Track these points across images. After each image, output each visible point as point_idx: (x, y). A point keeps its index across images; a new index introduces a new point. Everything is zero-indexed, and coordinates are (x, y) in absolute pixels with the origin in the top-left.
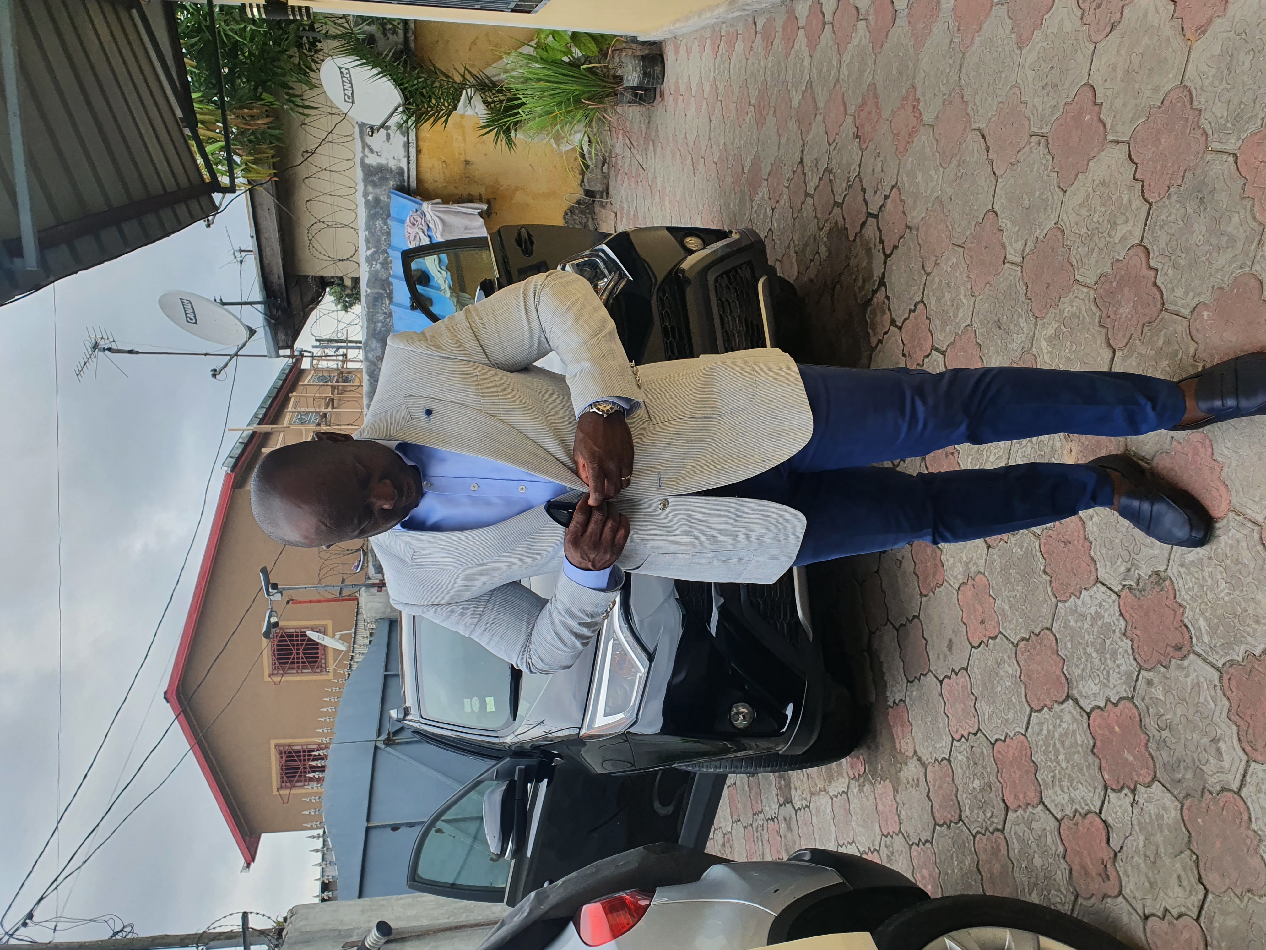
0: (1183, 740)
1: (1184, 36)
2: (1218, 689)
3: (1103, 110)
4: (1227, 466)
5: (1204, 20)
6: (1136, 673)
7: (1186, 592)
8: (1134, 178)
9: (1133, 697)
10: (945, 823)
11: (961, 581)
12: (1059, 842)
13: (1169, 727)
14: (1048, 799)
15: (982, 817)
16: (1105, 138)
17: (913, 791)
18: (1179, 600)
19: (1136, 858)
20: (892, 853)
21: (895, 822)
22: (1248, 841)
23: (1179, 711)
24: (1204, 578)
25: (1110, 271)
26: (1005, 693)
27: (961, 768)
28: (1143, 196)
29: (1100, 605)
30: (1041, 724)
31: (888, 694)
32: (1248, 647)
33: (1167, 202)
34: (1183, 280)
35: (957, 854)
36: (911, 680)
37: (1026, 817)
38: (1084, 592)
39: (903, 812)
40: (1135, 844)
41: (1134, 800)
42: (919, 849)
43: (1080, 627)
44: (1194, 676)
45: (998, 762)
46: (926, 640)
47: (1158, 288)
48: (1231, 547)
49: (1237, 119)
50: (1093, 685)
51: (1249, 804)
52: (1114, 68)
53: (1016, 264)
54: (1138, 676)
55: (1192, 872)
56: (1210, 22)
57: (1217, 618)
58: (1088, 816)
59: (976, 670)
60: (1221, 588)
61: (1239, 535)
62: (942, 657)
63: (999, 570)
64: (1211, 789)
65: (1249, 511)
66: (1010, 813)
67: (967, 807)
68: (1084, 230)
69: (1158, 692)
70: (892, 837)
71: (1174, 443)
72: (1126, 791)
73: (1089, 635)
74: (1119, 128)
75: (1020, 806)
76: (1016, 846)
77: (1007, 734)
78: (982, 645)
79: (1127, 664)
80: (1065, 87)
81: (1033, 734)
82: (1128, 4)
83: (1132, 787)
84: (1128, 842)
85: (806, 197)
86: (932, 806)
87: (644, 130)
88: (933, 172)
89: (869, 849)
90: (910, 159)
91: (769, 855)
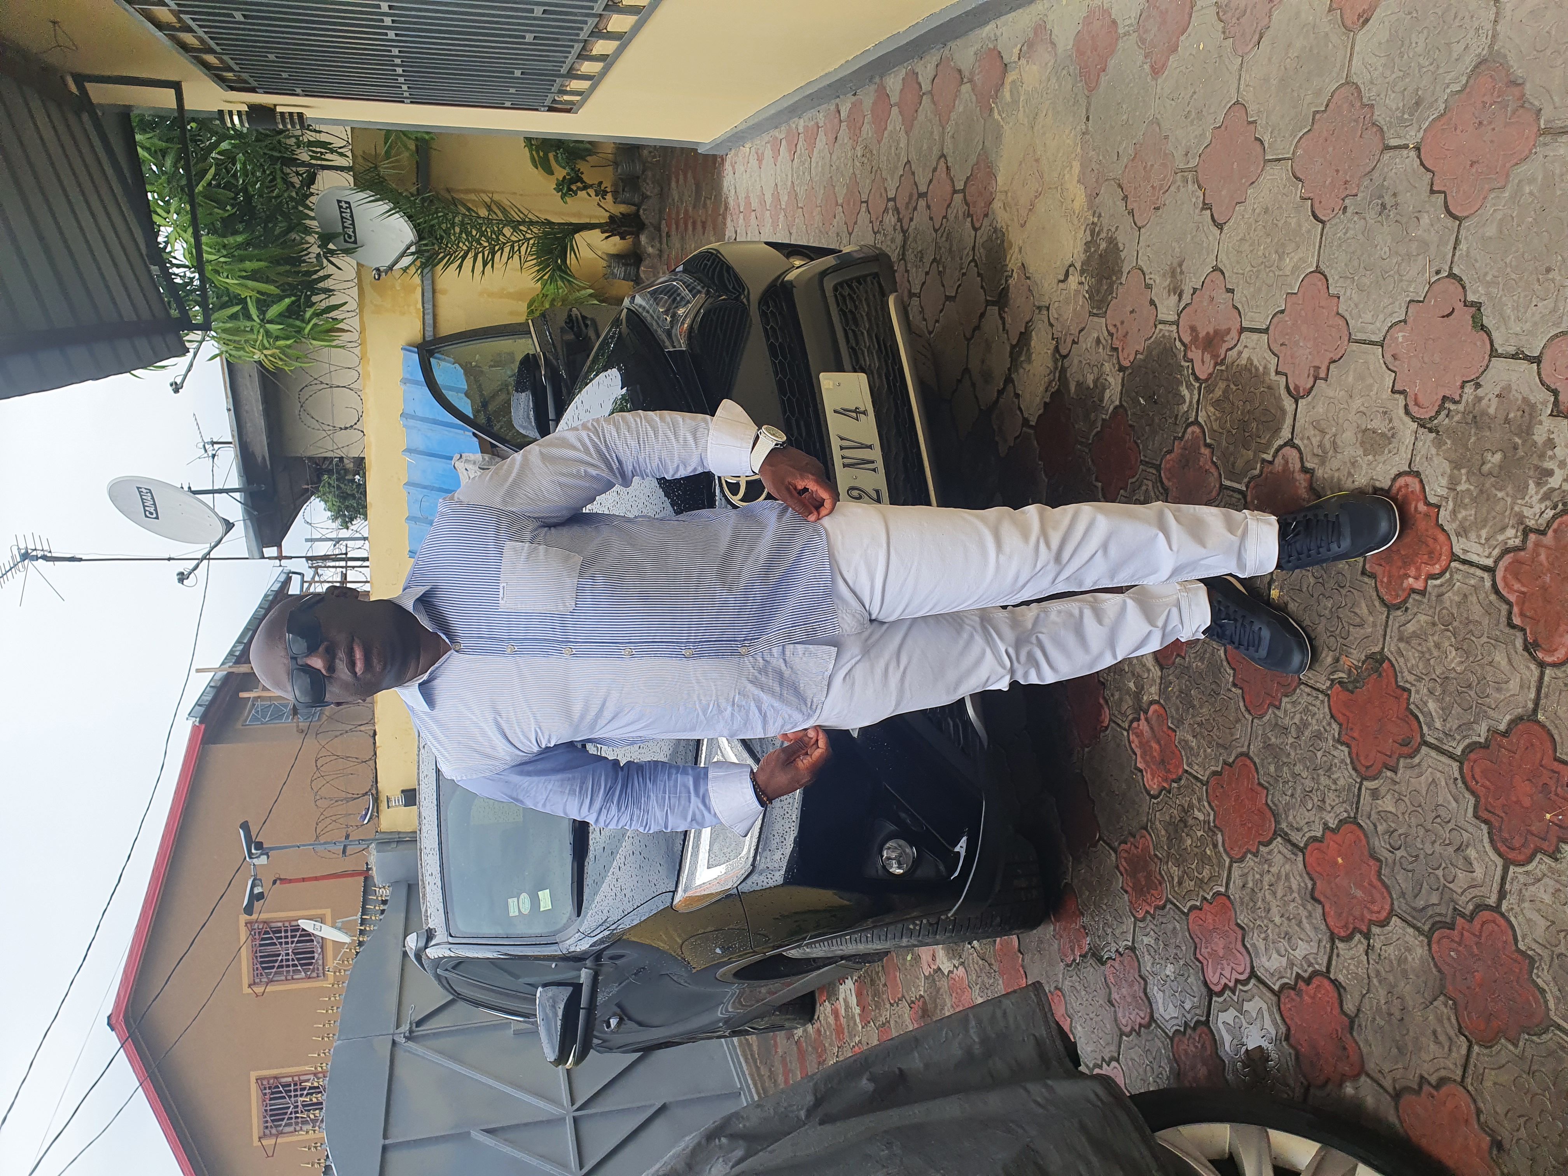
1: (1345, 27)
2: (1459, 781)
3: (1259, 127)
4: (1443, 507)
6: (1358, 786)
7: (1410, 672)
8: (1301, 198)
9: (1356, 817)
10: (1133, 1030)
11: (1130, 717)
12: (1279, 1021)
13: (1404, 844)
14: (1262, 969)
15: (1179, 1011)
16: (1264, 159)
17: (1090, 998)
18: (1402, 684)
19: (1378, 1020)
22: (1517, 968)
23: (1414, 822)
24: (1428, 649)
26: (1197, 847)
27: (1149, 954)
28: (1314, 215)
29: (1306, 710)
30: (1245, 875)
32: (1491, 723)
33: (1343, 217)
34: (1370, 302)
35: (1152, 1067)
36: (1078, 855)
37: (1235, 997)
38: (1284, 699)
40: (1375, 1002)
41: (1369, 945)
43: (1283, 743)
44: (1428, 774)
45: (1195, 936)
46: (1092, 801)
47: (1342, 316)
48: (1459, 605)
49: (1414, 108)
50: (1305, 812)
51: (1512, 919)
52: (1267, 80)
54: (1360, 789)
55: (1450, 1022)
57: (1450, 694)
58: (1314, 979)
59: (1158, 825)
60: (1451, 657)
61: (1465, 588)
63: (1177, 694)
64: (1463, 911)
65: (1474, 556)
66: (1214, 998)
67: (1160, 1002)
68: (1248, 268)
69: (1387, 803)
72: (1358, 937)
73: (1295, 749)
74: (1279, 144)
76: (1225, 1039)
77: (1203, 897)
78: (1164, 792)
79: (1345, 776)
81: (1236, 889)
83: (1365, 930)
84: (1366, 1000)
85: (911, 298)
86: (1115, 1012)
88: (1062, 239)
90: (1034, 229)
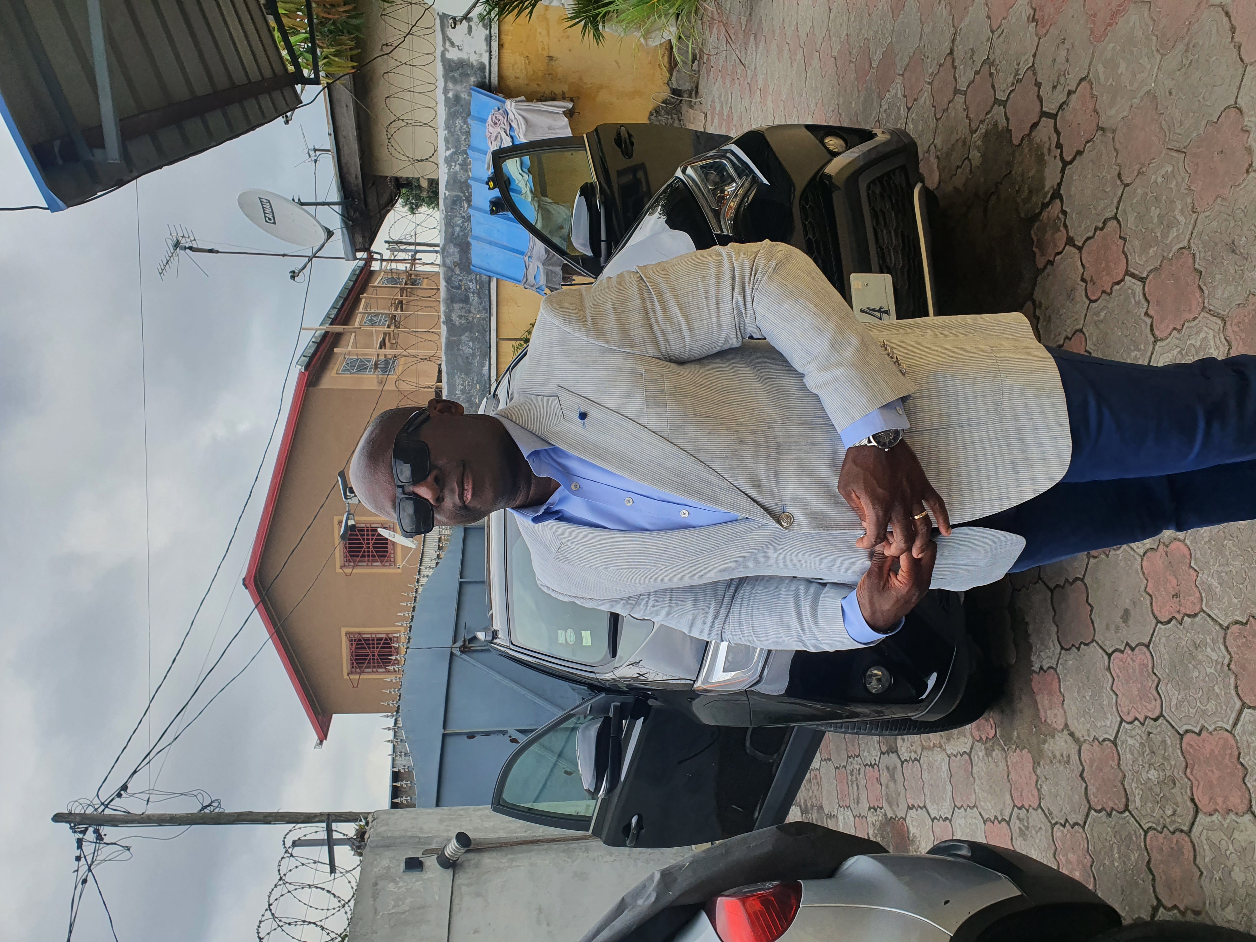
10: (1103, 809)
11: (1148, 546)
15: (1157, 813)
17: (1061, 768)
20: (1027, 828)
21: (1032, 795)
26: (1204, 681)
27: (1132, 754)
31: (1033, 658)
39: (1045, 788)
42: (1065, 831)
45: (1187, 757)
46: (1090, 605)
62: (1112, 627)
63: (1207, 539)
66: (1200, 815)
70: (1028, 811)
75: (1216, 810)
77: (1203, 727)
78: (1173, 622)
81: (1244, 732)
85: (955, 94)
86: (1086, 788)
87: (744, 23)
88: (1144, 61)
89: (996, 817)
90: (1112, 45)
91: (865, 801)
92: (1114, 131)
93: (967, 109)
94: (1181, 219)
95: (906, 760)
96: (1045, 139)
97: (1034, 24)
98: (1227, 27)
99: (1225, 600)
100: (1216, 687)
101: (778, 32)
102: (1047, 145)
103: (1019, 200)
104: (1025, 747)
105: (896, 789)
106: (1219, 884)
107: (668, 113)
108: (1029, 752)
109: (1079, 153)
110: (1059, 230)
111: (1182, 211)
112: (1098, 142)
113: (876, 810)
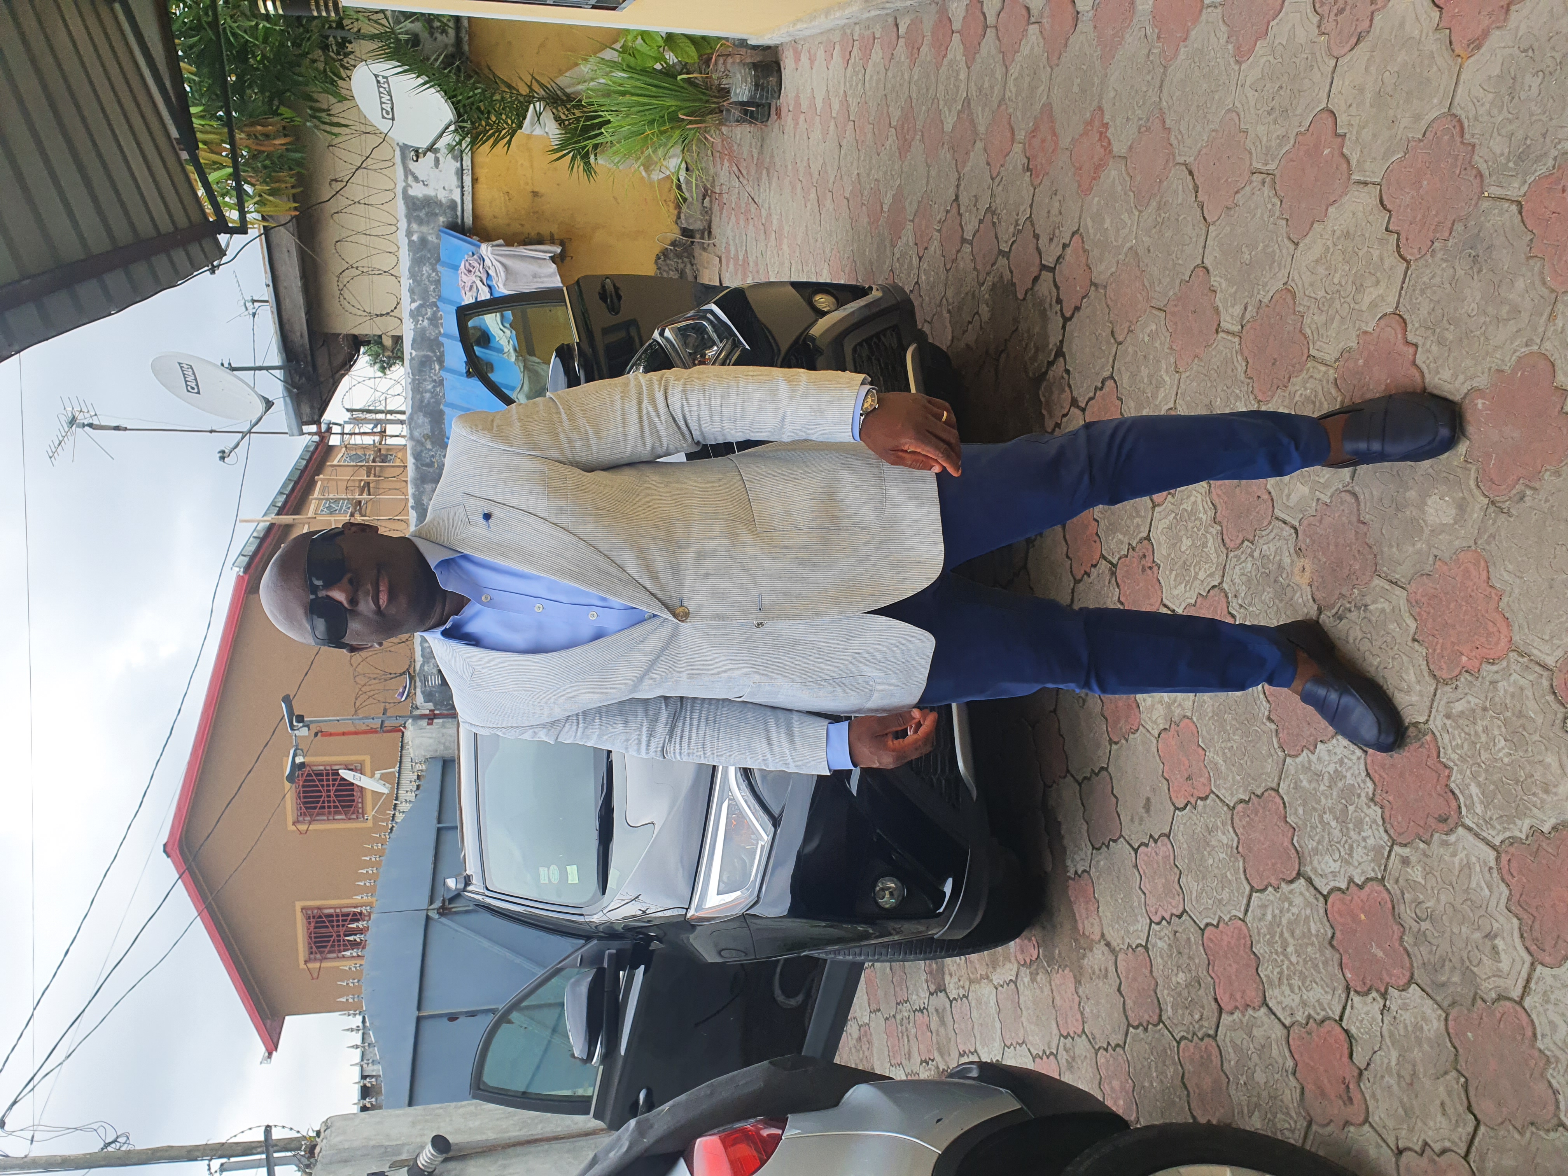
0: (1447, 935)
1: (1453, 51)
2: (1495, 872)
3: (1347, 142)
4: (1507, 593)
5: (1479, 32)
6: (1388, 849)
7: (1454, 751)
8: (1387, 230)
9: (1383, 878)
10: (1141, 1024)
11: (1162, 727)
12: (1287, 1054)
13: (1430, 917)
14: (1274, 1000)
15: (1187, 1019)
16: (1349, 178)
17: (1101, 984)
18: (1444, 760)
19: (1387, 1078)
20: (1073, 1059)
21: (1077, 1020)
22: (1532, 1063)
23: (1444, 898)
24: (1476, 732)
25: (1354, 345)
26: (1218, 867)
27: (1162, 957)
28: (1399, 252)
29: (1341, 762)
30: (1264, 907)
31: (1069, 863)
32: (1534, 822)
33: (1430, 261)
34: (1451, 359)
35: (1156, 1064)
36: (1097, 846)
37: (1245, 1020)
38: (1319, 745)
39: (1087, 1009)
40: (1386, 1061)
41: (1385, 1006)
42: (1108, 1055)
43: (1314, 789)
44: (1462, 855)
45: (1209, 953)
46: (1116, 797)
47: (1418, 367)
48: (1513, 696)
49: (1521, 158)
50: (1331, 861)
51: (1534, 1016)
52: (1361, 90)
53: (1233, 334)
54: (1390, 852)
55: (1460, 1098)
56: (1486, 34)
57: (1494, 783)
58: (1326, 1023)
59: (1181, 837)
60: (1499, 746)
61: (1523, 682)
62: (1137, 820)
63: (1210, 715)
64: (1485, 996)
65: (1535, 652)
66: (1224, 1016)
67: (1169, 1005)
68: (1322, 293)
69: (1416, 874)
70: (1073, 1039)
71: (1438, 563)
72: (1374, 994)
73: (1326, 798)
74: (1367, 165)
75: (1236, 1008)
76: (1232, 1057)
77: (1220, 917)
78: (1189, 807)
79: (1376, 836)
80: (1297, 112)
81: (1254, 919)
82: (1378, 10)
83: (1383, 990)
84: (1377, 1057)
85: (962, 243)
86: (1124, 1003)
87: (756, 156)
88: (1125, 217)
89: (1044, 1052)
90: (1096, 199)
91: (917, 1054)
92: (1105, 287)
93: (974, 260)
94: (1167, 379)
95: (955, 999)
96: (1046, 293)
97: (1029, 174)
98: (1191, 187)
99: (1230, 778)
100: (1228, 874)
101: (790, 167)
102: (1048, 300)
103: (1026, 358)
104: (1066, 966)
105: (947, 1035)
106: (1244, 1089)
107: (679, 256)
108: (1071, 970)
109: (1077, 309)
110: (1063, 391)
111: (1167, 371)
112: (1092, 297)
113: (928, 1063)
